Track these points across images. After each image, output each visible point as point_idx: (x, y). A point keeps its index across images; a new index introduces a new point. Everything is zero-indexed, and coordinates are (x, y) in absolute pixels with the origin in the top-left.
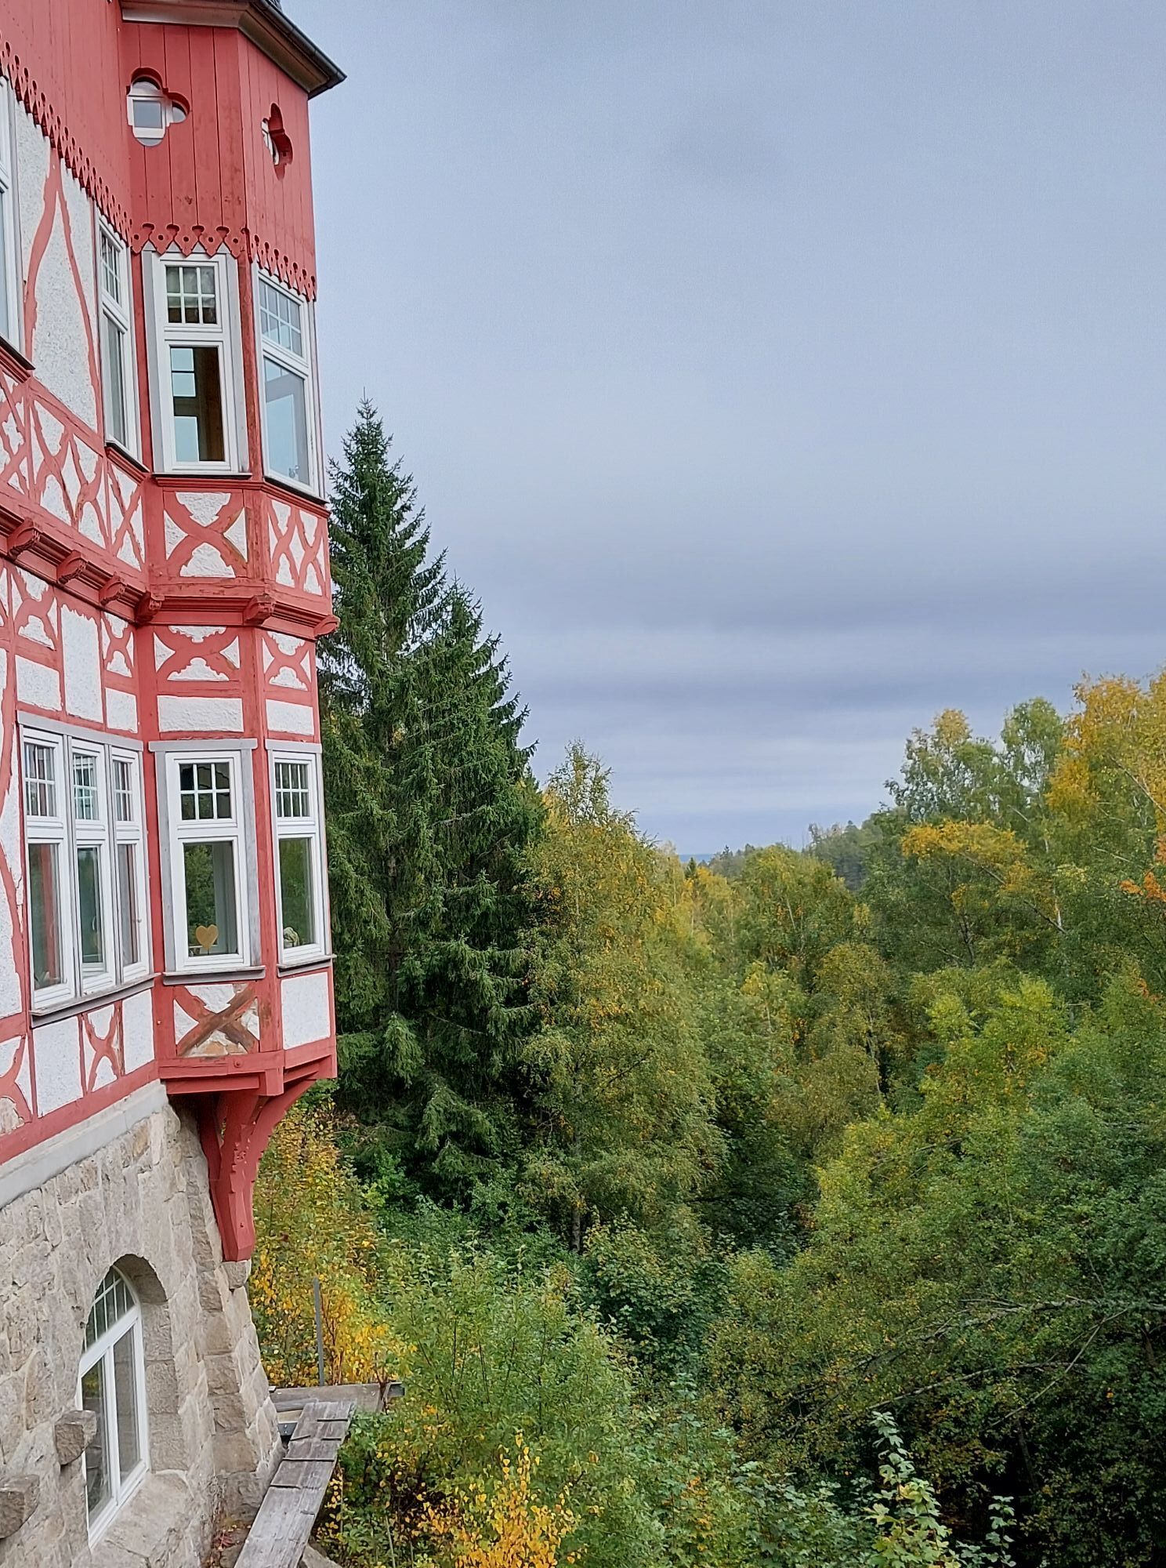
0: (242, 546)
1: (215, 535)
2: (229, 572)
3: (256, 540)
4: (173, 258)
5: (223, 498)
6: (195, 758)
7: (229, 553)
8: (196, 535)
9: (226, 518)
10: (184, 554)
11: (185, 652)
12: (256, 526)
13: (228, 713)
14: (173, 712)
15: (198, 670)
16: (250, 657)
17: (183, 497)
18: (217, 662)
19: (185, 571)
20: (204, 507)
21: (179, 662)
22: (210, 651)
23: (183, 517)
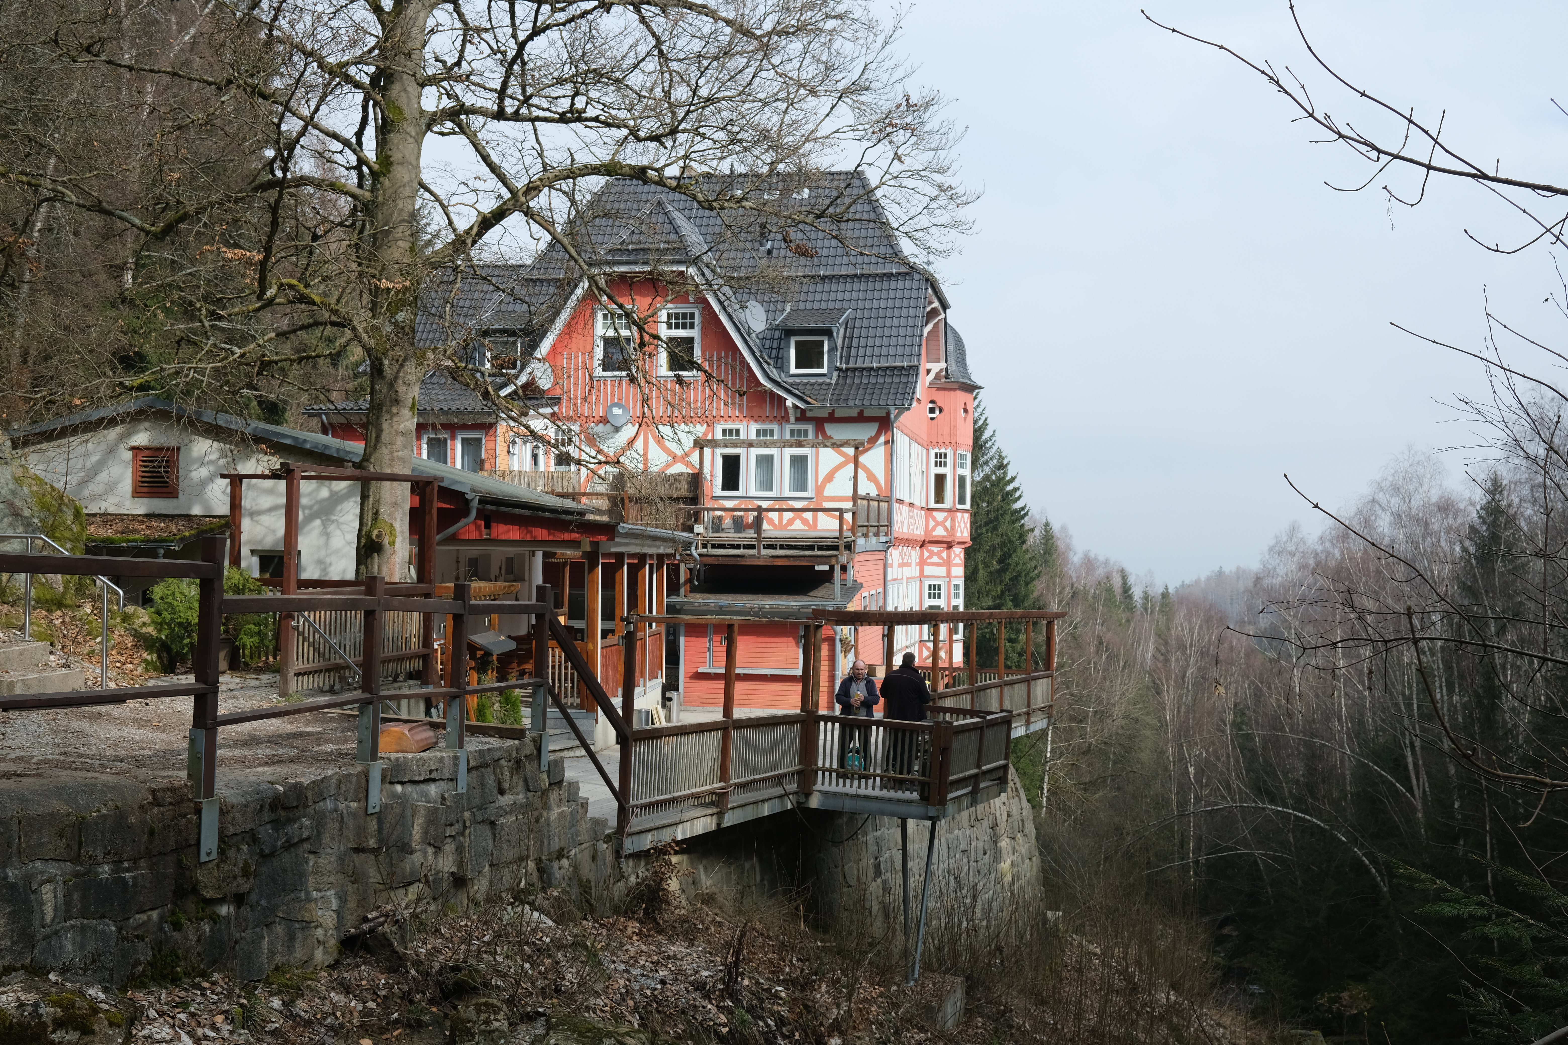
0: (949, 527)
1: (942, 524)
2: (945, 534)
3: (953, 526)
4: (937, 450)
5: (945, 514)
6: (932, 583)
7: (946, 529)
8: (938, 524)
9: (946, 519)
10: (934, 529)
11: (932, 554)
12: (953, 520)
13: (942, 571)
14: (928, 571)
15: (935, 559)
16: (949, 556)
17: (935, 514)
18: (941, 558)
19: (934, 533)
20: (940, 516)
21: (930, 557)
22: (938, 554)
23: (934, 519)
